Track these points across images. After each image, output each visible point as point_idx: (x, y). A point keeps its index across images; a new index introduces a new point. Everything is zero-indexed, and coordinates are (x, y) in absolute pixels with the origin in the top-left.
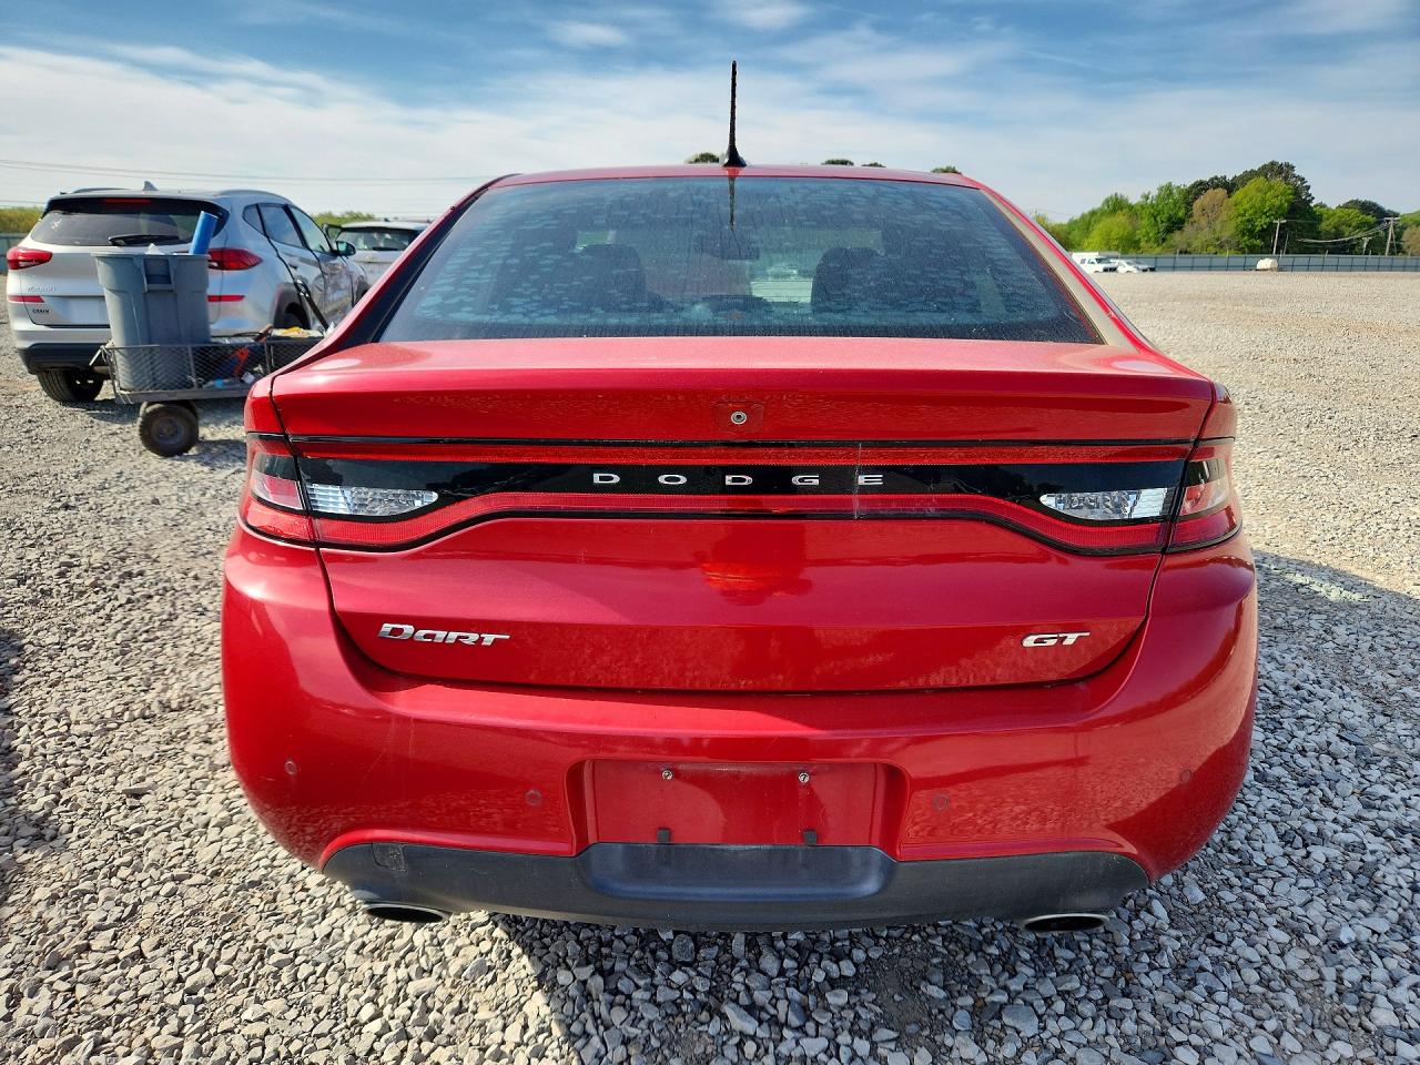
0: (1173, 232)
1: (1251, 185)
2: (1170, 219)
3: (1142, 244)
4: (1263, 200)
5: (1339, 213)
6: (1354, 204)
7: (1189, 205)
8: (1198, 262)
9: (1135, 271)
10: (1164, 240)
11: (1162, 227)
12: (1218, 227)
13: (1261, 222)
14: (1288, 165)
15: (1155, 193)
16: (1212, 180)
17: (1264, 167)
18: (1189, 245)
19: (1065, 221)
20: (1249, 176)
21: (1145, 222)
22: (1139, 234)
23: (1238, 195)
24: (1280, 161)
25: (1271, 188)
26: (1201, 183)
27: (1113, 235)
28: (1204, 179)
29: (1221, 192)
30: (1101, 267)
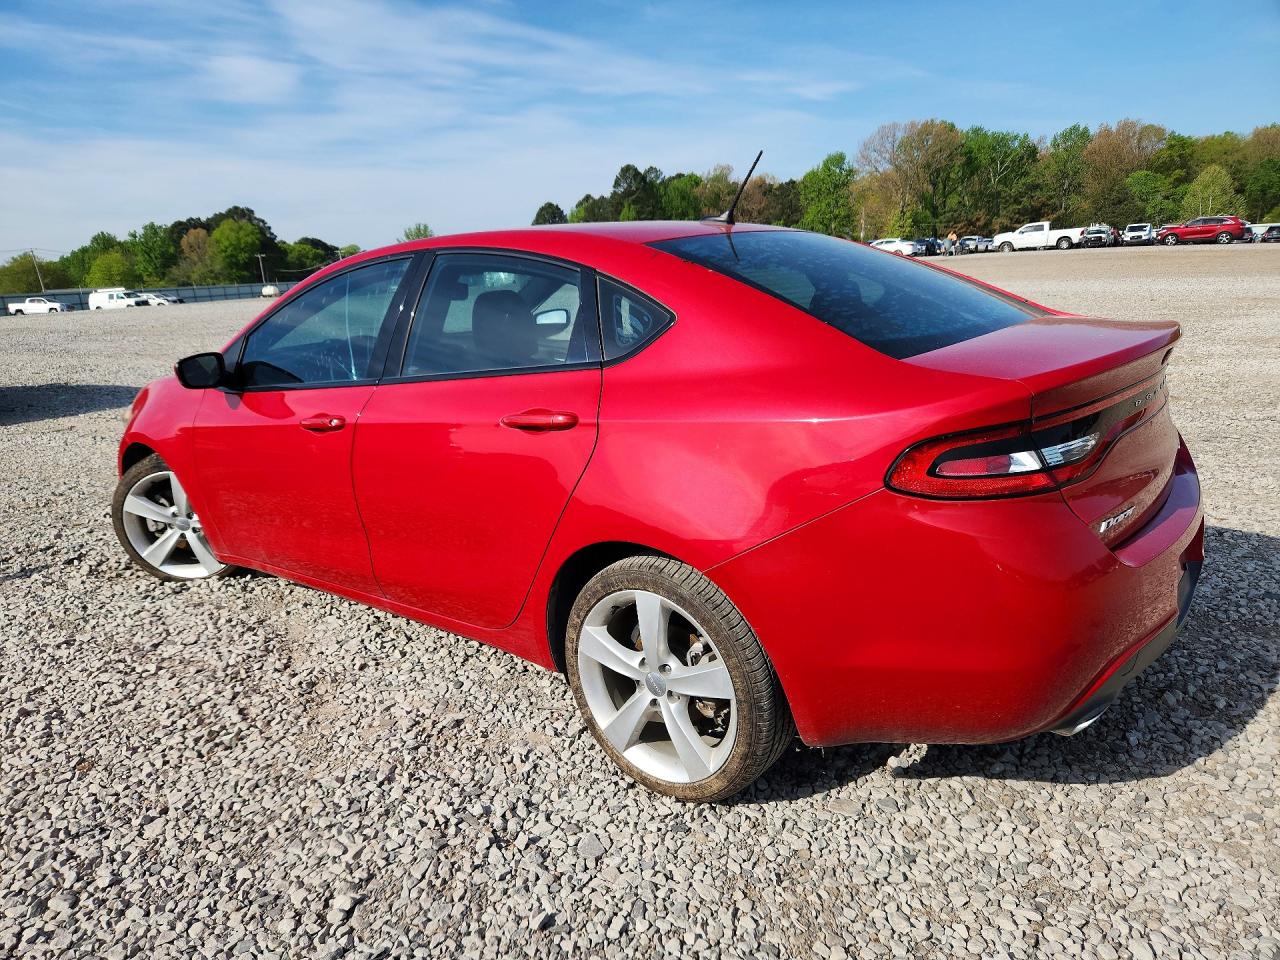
0: (169, 267)
1: (226, 225)
2: (163, 255)
3: (145, 278)
4: (239, 239)
5: (298, 248)
6: (305, 241)
7: (177, 243)
8: (199, 293)
9: (166, 303)
10: (164, 274)
11: (158, 262)
12: (208, 262)
13: (243, 257)
14: (248, 210)
15: (140, 232)
16: (189, 220)
17: (230, 211)
18: (189, 277)
19: (56, 259)
20: (218, 219)
21: (140, 258)
22: (139, 268)
23: (216, 233)
24: (242, 206)
25: (241, 228)
26: (179, 224)
27: (115, 270)
28: (181, 220)
29: (202, 232)
30: (132, 301)
